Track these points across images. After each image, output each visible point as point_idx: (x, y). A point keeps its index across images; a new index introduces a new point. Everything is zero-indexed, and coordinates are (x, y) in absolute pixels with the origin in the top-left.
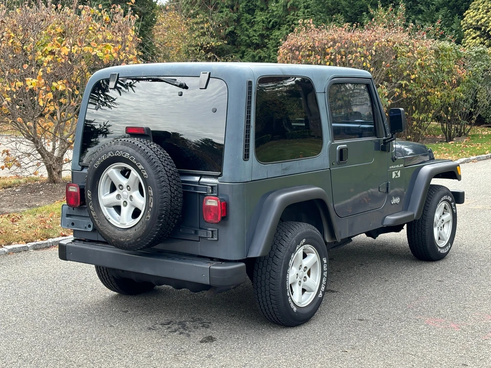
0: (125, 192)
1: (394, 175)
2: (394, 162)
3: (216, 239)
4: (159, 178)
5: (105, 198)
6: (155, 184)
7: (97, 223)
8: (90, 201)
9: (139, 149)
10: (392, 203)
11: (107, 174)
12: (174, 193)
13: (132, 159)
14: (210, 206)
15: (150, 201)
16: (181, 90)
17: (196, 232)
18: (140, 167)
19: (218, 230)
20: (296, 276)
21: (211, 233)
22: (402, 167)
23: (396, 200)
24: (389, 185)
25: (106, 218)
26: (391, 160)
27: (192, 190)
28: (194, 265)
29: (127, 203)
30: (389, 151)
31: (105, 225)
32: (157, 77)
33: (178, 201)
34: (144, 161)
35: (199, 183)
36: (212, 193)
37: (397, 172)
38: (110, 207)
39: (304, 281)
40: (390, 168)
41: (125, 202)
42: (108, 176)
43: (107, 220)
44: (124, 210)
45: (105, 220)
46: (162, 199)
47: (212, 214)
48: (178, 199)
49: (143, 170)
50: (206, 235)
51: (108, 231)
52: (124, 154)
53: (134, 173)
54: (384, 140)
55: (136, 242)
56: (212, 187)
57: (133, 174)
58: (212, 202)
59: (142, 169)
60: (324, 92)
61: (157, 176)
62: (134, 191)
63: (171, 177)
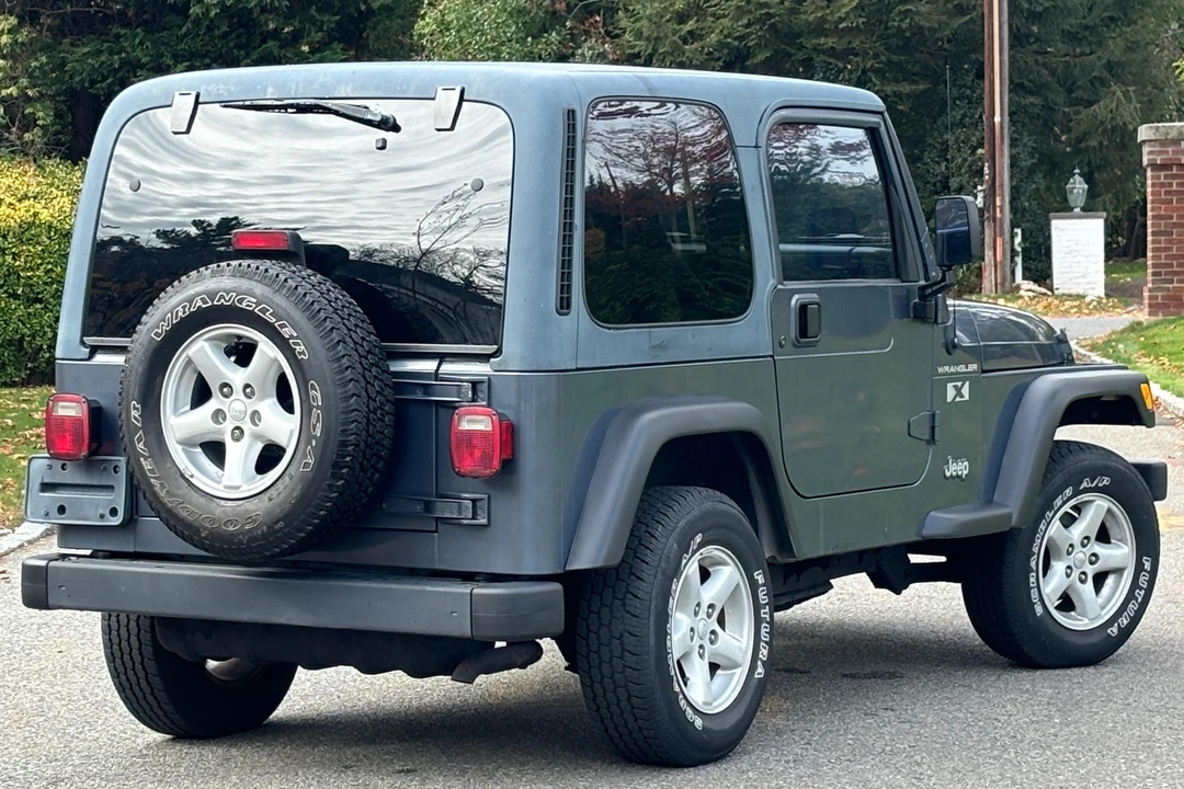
0: (237, 405)
1: (951, 393)
2: (949, 353)
3: (484, 521)
4: (339, 360)
5: (181, 422)
6: (327, 375)
7: (157, 489)
8: (137, 429)
9: (282, 286)
10: (948, 474)
11: (187, 356)
12: (375, 401)
13: (264, 311)
14: (471, 434)
15: (313, 421)
16: (382, 134)
17: (428, 507)
18: (287, 332)
19: (489, 498)
20: (689, 634)
21: (470, 506)
22: (974, 372)
23: (958, 468)
24: (937, 417)
25: (182, 476)
26: (944, 350)
27: (419, 396)
28: (429, 588)
29: (242, 432)
30: (936, 321)
31: (179, 492)
32: (313, 102)
33: (383, 421)
34: (297, 315)
35: (436, 375)
36: (474, 400)
37: (959, 384)
38: (194, 446)
39: (712, 642)
40: (940, 370)
41: (238, 428)
42: (189, 362)
43: (187, 480)
44: (233, 451)
45: (181, 480)
46: (347, 413)
47: (478, 454)
48: (382, 415)
49: (297, 338)
50: (455, 511)
51: (190, 509)
52: (240, 301)
53: (266, 350)
54: (922, 288)
55: (271, 531)
56: (474, 384)
57: (262, 352)
58: (475, 422)
59: (292, 337)
60: (757, 147)
61: (332, 353)
62: (262, 398)
63: (366, 358)
